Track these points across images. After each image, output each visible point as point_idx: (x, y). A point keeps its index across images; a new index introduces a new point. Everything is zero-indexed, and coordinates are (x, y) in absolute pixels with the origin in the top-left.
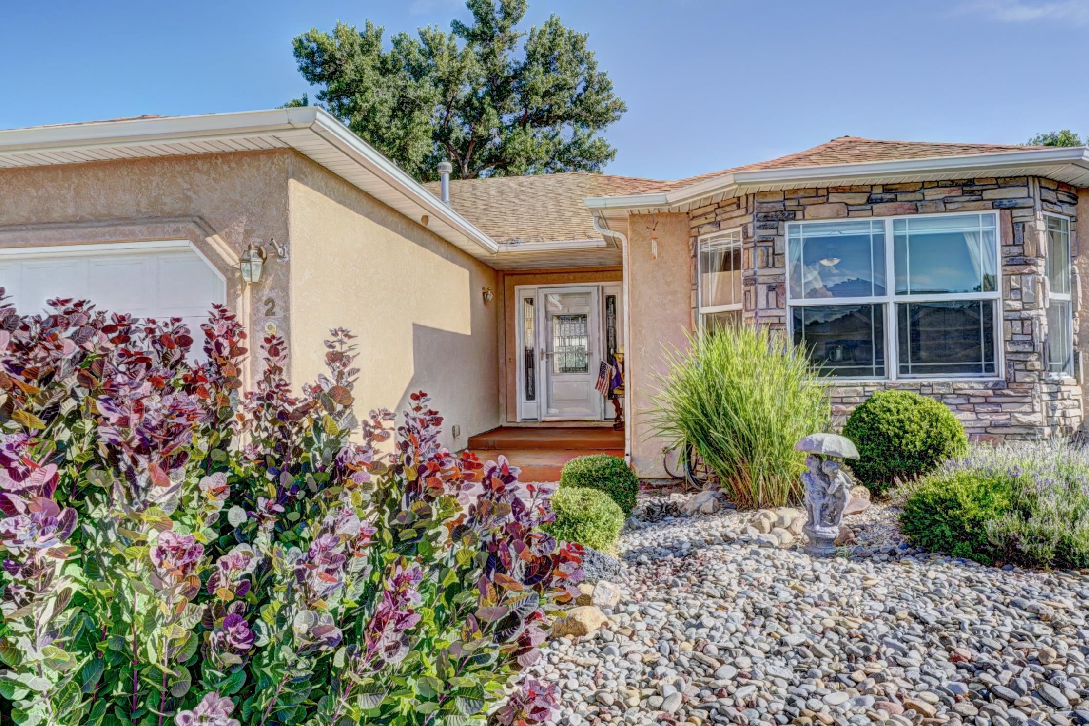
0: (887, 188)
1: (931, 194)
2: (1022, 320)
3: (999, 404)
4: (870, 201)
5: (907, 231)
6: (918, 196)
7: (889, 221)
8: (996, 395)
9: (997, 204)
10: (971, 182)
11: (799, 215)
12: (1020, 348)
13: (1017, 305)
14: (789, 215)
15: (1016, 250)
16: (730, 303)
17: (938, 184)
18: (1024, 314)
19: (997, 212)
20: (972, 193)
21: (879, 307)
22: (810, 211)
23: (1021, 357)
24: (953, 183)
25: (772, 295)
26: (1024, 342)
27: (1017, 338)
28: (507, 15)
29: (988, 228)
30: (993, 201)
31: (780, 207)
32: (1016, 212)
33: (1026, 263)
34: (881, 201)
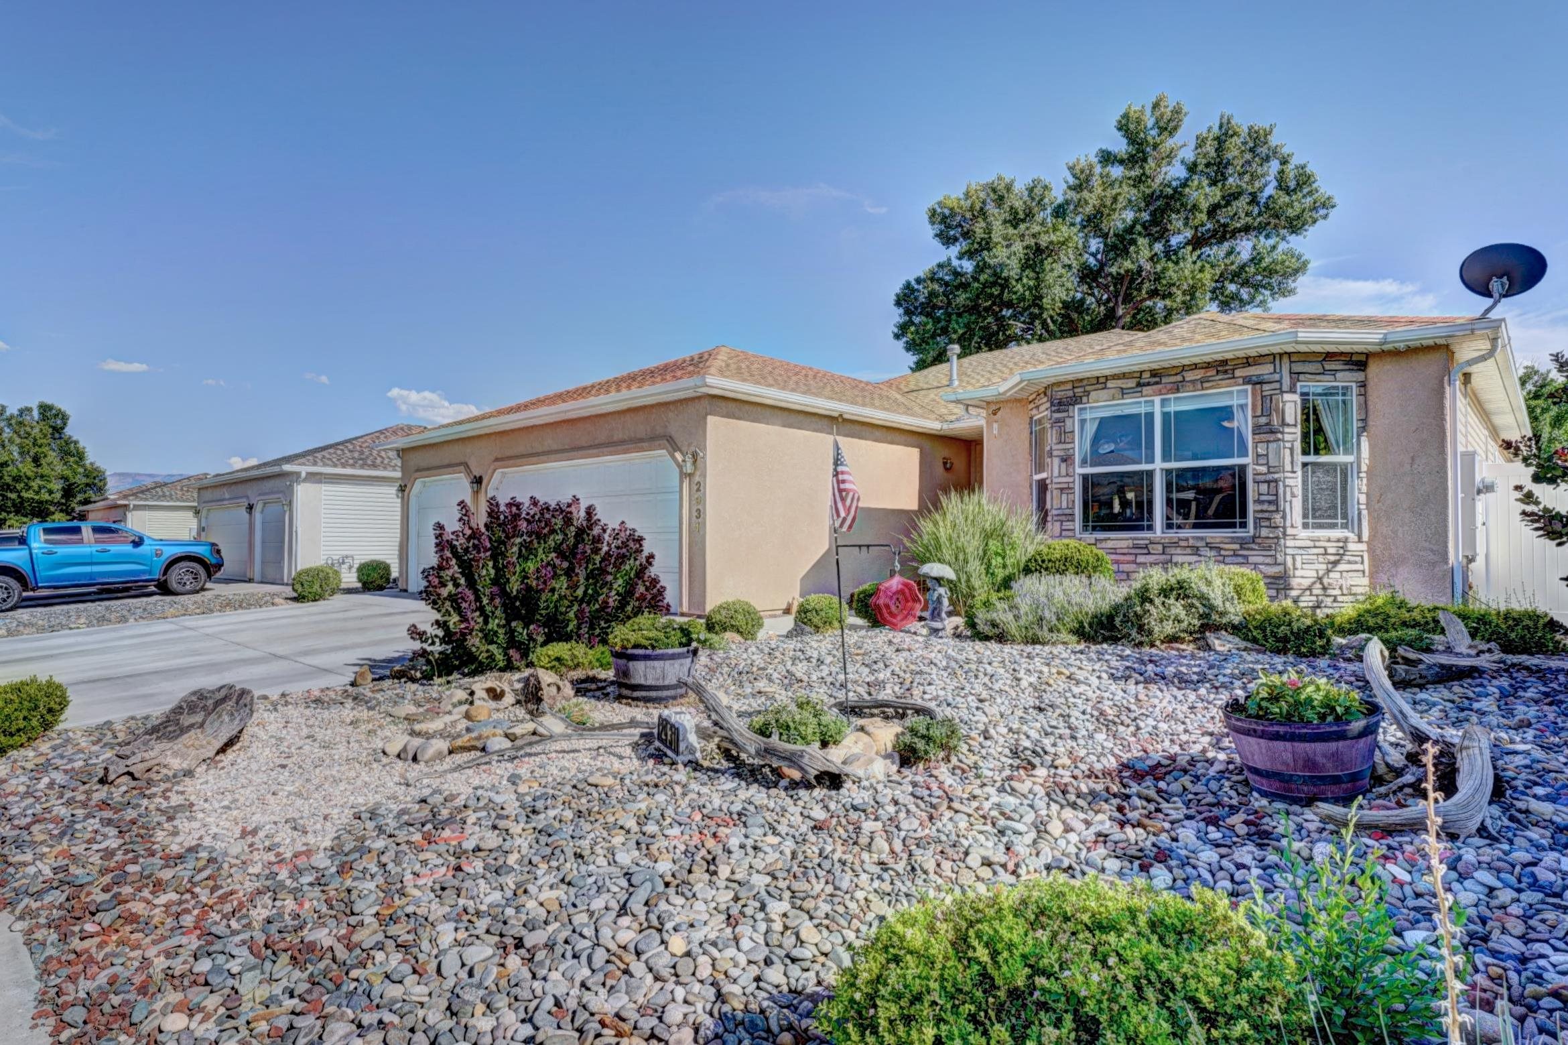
0: (1154, 373)
1: (1190, 376)
2: (1269, 482)
3: (1246, 557)
4: (1139, 385)
5: (1172, 408)
6: (1179, 378)
7: (1157, 400)
8: (1242, 548)
9: (1247, 381)
10: (1225, 362)
11: (1085, 399)
12: (1265, 507)
13: (1264, 469)
14: (1075, 400)
15: (1263, 420)
17: (1195, 366)
18: (1270, 477)
19: (1249, 387)
20: (1226, 372)
21: (1150, 474)
22: (1093, 395)
23: (1266, 515)
24: (1208, 366)
25: (1064, 465)
26: (1270, 502)
27: (1263, 498)
28: (1162, 130)
29: (1242, 402)
30: (1244, 378)
31: (1070, 393)
32: (1266, 387)
33: (1272, 432)
34: (1148, 384)
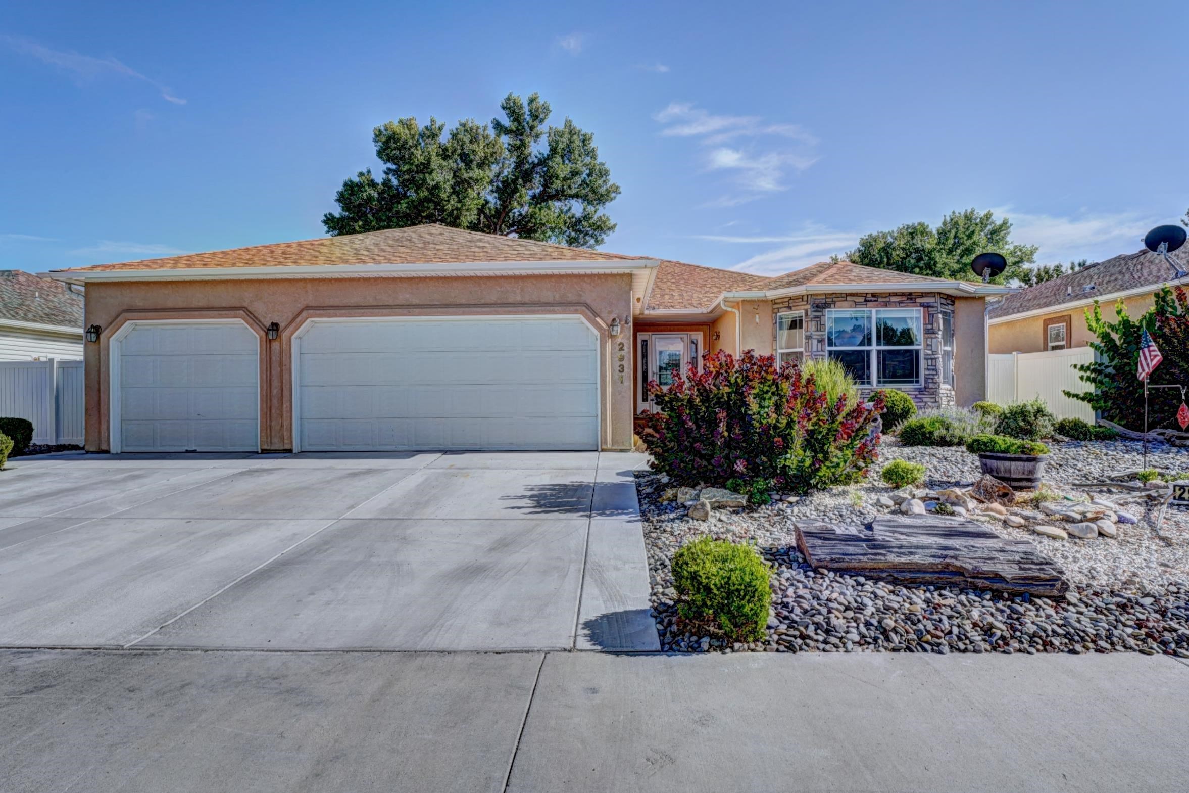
0: (874, 295)
1: (894, 299)
2: (932, 359)
3: (921, 398)
4: (866, 301)
5: (882, 316)
6: (887, 299)
7: (874, 310)
8: (920, 394)
9: (922, 305)
10: (911, 294)
11: (832, 306)
12: (931, 372)
13: (930, 352)
14: (826, 305)
15: (929, 327)
16: (796, 348)
17: (896, 294)
18: (933, 357)
19: (922, 309)
20: (911, 299)
21: (869, 352)
22: (838, 304)
23: (931, 376)
24: (903, 294)
25: (820, 345)
26: (933, 370)
27: (929, 367)
29: (918, 316)
30: (920, 303)
31: (824, 301)
32: (930, 309)
33: (934, 333)
34: (871, 301)
